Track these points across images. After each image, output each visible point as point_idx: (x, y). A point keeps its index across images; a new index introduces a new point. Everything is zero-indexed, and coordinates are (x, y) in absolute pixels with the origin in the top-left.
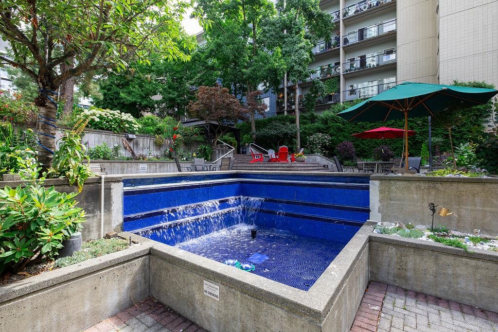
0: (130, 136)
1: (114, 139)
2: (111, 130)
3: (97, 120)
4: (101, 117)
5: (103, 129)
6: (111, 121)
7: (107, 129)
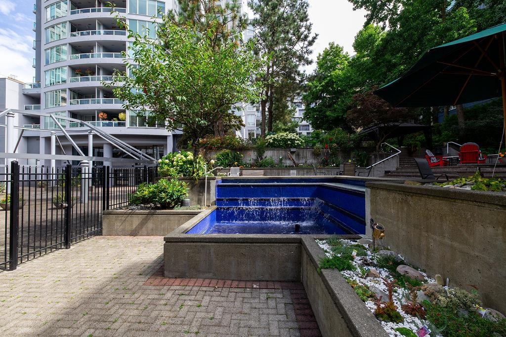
0: (292, 150)
1: (282, 153)
2: (280, 147)
3: (271, 141)
4: (274, 140)
5: (275, 147)
6: (280, 141)
7: (278, 147)
